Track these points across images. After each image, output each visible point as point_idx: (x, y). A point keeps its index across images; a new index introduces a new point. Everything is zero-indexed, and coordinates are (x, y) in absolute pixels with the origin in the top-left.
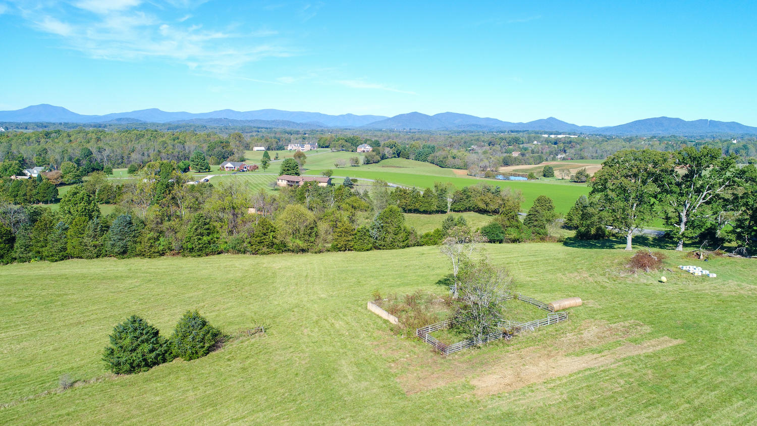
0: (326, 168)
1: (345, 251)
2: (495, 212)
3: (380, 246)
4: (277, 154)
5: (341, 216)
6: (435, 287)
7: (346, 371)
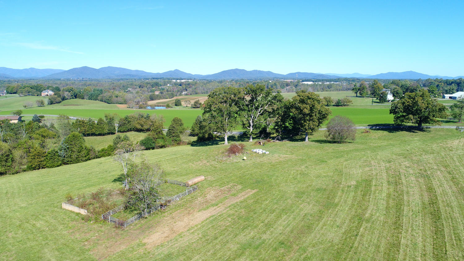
1: (39, 169)
2: (148, 130)
3: (68, 162)
5: (33, 144)
6: (112, 184)
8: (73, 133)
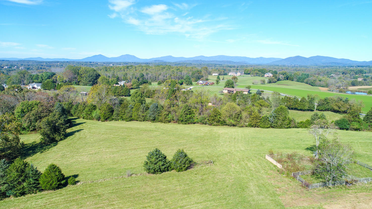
0: (248, 85)
1: (255, 127)
2: (345, 112)
3: (274, 126)
4: (224, 77)
5: (254, 109)
6: (305, 151)
7: (252, 189)
8: (281, 106)
